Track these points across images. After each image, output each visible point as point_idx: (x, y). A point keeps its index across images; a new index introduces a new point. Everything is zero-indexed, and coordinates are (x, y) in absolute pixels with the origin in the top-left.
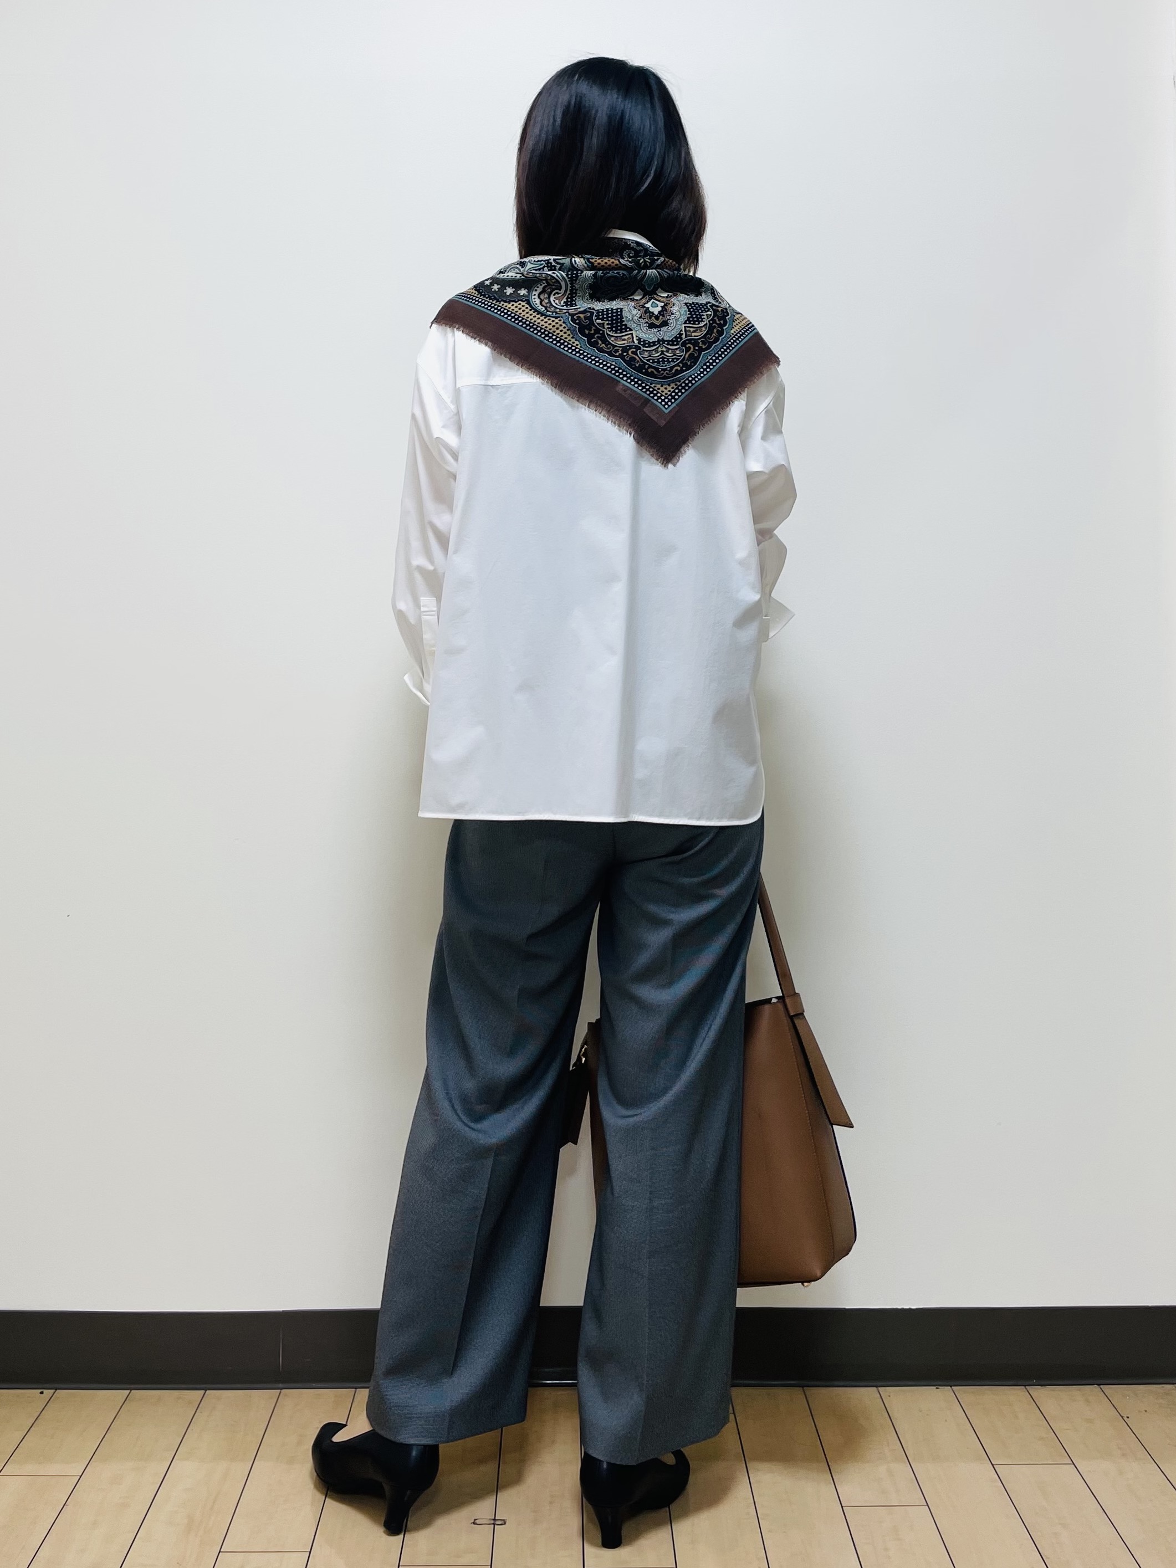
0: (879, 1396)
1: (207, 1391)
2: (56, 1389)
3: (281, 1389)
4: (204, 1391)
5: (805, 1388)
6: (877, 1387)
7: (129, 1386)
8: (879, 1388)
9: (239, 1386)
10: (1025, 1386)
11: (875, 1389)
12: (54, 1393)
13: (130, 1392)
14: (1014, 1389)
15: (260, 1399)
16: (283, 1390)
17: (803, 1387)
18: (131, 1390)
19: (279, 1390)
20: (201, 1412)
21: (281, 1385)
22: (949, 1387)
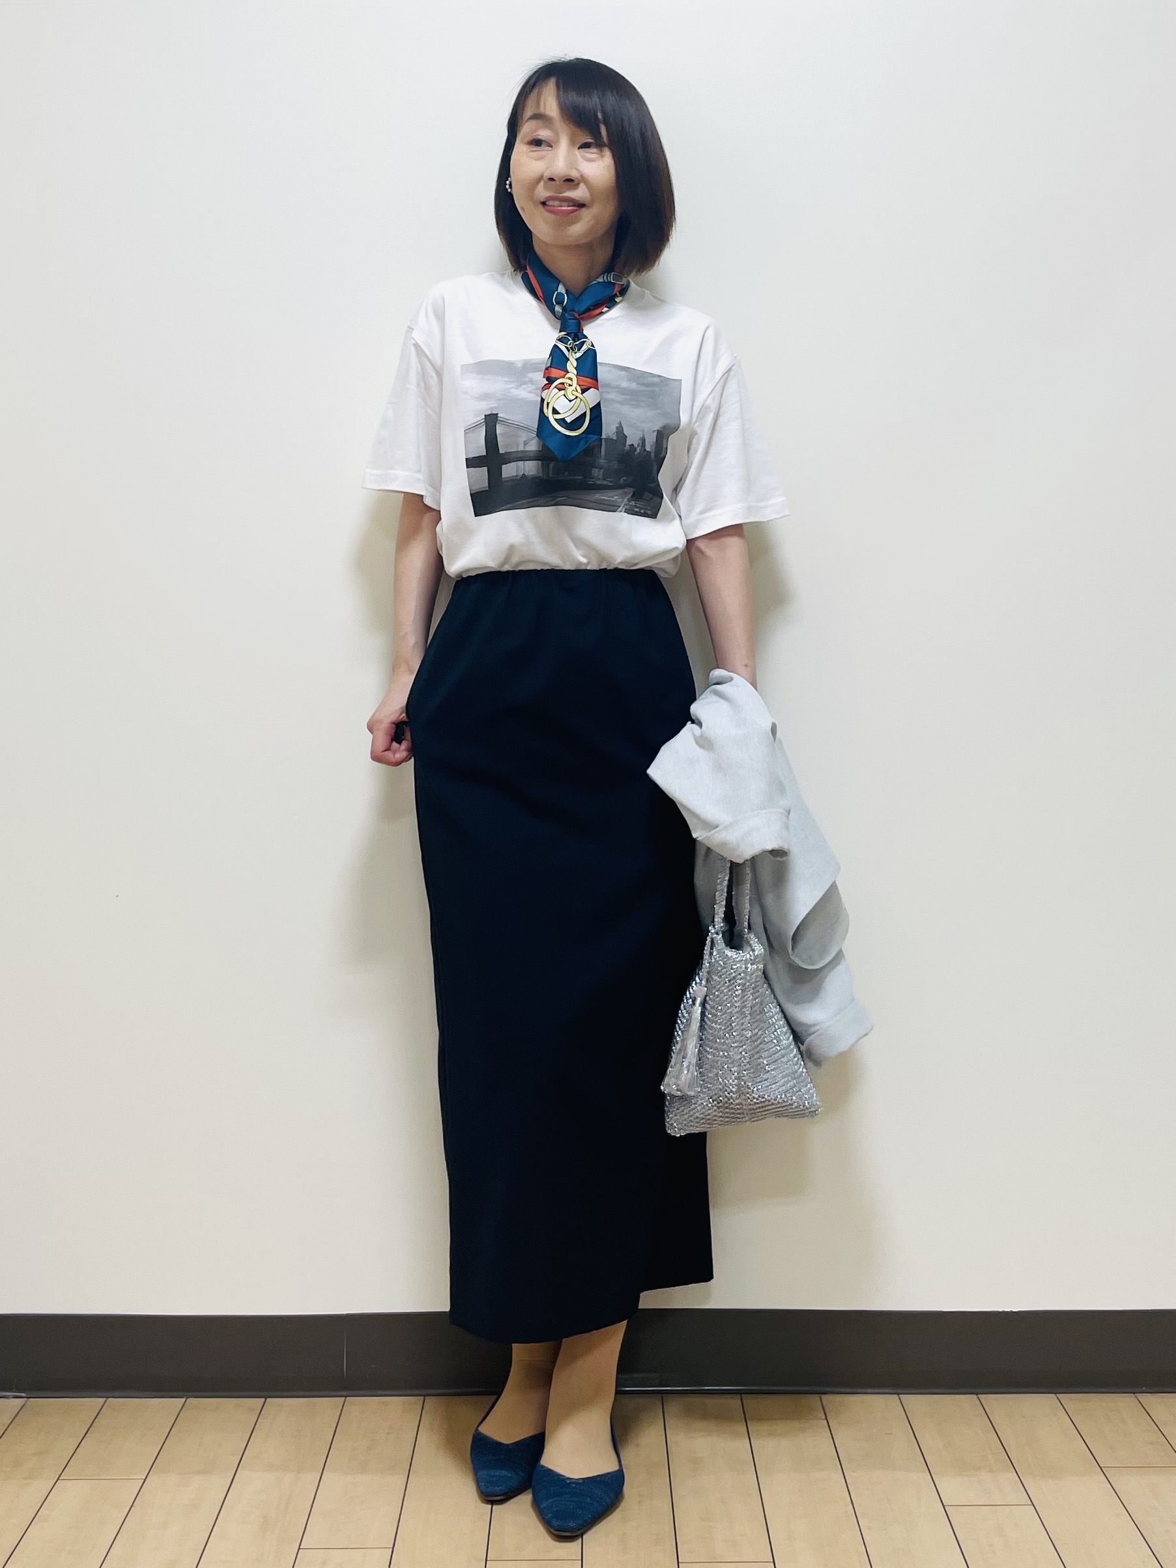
0: (979, 1402)
1: (268, 1400)
2: (108, 1398)
3: (346, 1397)
4: (264, 1399)
5: (901, 1396)
6: (977, 1394)
7: (184, 1393)
8: (980, 1396)
9: (301, 1393)
10: (1134, 1393)
11: (975, 1396)
12: (105, 1402)
13: (185, 1402)
14: (1125, 1397)
15: (326, 1406)
16: (348, 1398)
17: (898, 1394)
18: (187, 1398)
19: (344, 1398)
20: (263, 1419)
21: (345, 1393)
22: (1054, 1395)
